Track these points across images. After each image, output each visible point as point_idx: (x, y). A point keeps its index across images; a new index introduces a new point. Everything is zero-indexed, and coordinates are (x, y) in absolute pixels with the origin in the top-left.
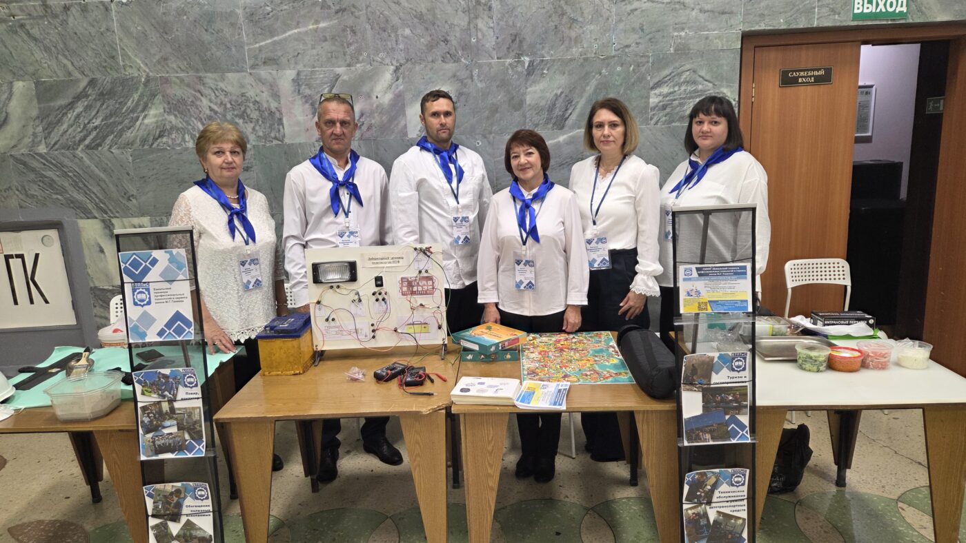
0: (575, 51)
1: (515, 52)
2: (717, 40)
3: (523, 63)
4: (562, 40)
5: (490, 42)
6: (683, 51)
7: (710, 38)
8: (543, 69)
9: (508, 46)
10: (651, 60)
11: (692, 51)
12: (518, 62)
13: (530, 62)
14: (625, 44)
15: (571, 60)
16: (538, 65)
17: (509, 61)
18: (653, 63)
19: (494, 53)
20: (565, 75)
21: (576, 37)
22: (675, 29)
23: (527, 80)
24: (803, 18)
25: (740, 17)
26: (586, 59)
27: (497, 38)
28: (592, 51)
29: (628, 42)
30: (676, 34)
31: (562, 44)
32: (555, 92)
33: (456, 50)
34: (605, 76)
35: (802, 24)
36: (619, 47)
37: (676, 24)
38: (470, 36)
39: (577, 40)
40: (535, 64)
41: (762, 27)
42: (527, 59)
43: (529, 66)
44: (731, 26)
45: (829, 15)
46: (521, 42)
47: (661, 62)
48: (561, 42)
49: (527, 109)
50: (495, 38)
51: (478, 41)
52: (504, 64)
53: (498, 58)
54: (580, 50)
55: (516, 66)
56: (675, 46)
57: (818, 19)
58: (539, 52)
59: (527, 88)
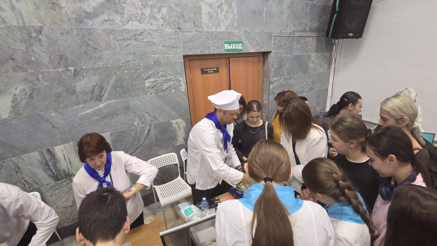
0: (100, 64)
1: (64, 64)
2: (173, 59)
3: (70, 71)
4: (91, 58)
5: (45, 59)
6: (157, 63)
7: (169, 58)
8: (83, 73)
9: (58, 62)
10: (142, 67)
11: (162, 63)
12: (67, 70)
13: (74, 70)
14: (127, 60)
15: (98, 68)
16: (80, 71)
17: (61, 70)
18: (144, 69)
19: (50, 66)
20: (97, 76)
21: (99, 57)
22: (152, 54)
23: (75, 79)
24: (207, 50)
25: (181, 49)
26: (107, 68)
27: (50, 57)
28: (110, 64)
29: (128, 59)
30: (153, 56)
31: (91, 60)
32: (93, 84)
33: (22, 64)
34: (119, 75)
35: (207, 53)
36: (124, 62)
37: (152, 52)
38: (30, 56)
39: (100, 58)
40: (77, 71)
41: (191, 53)
42: (72, 69)
43: (74, 72)
44: (178, 53)
45: (216, 49)
46: (66, 60)
47: (147, 68)
48: (90, 60)
49: (78, 94)
50: (48, 57)
51: (37, 59)
52: (58, 72)
53: (53, 68)
54: (103, 63)
55: (66, 73)
56: (153, 61)
57: (212, 51)
58: (79, 65)
59: (76, 83)
